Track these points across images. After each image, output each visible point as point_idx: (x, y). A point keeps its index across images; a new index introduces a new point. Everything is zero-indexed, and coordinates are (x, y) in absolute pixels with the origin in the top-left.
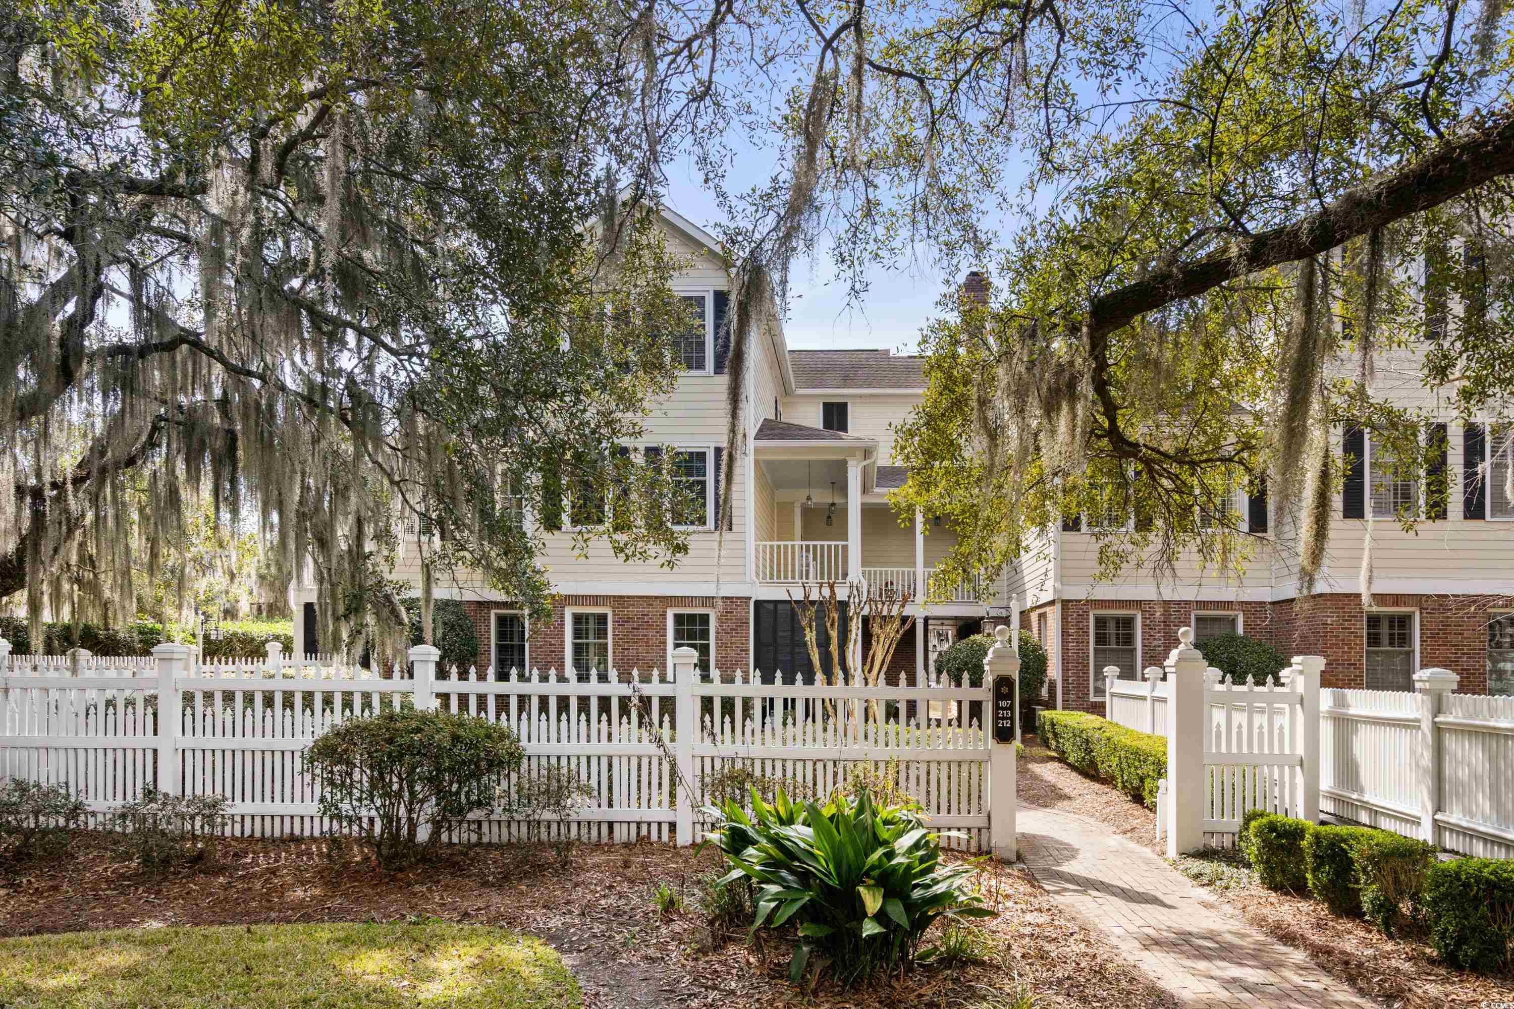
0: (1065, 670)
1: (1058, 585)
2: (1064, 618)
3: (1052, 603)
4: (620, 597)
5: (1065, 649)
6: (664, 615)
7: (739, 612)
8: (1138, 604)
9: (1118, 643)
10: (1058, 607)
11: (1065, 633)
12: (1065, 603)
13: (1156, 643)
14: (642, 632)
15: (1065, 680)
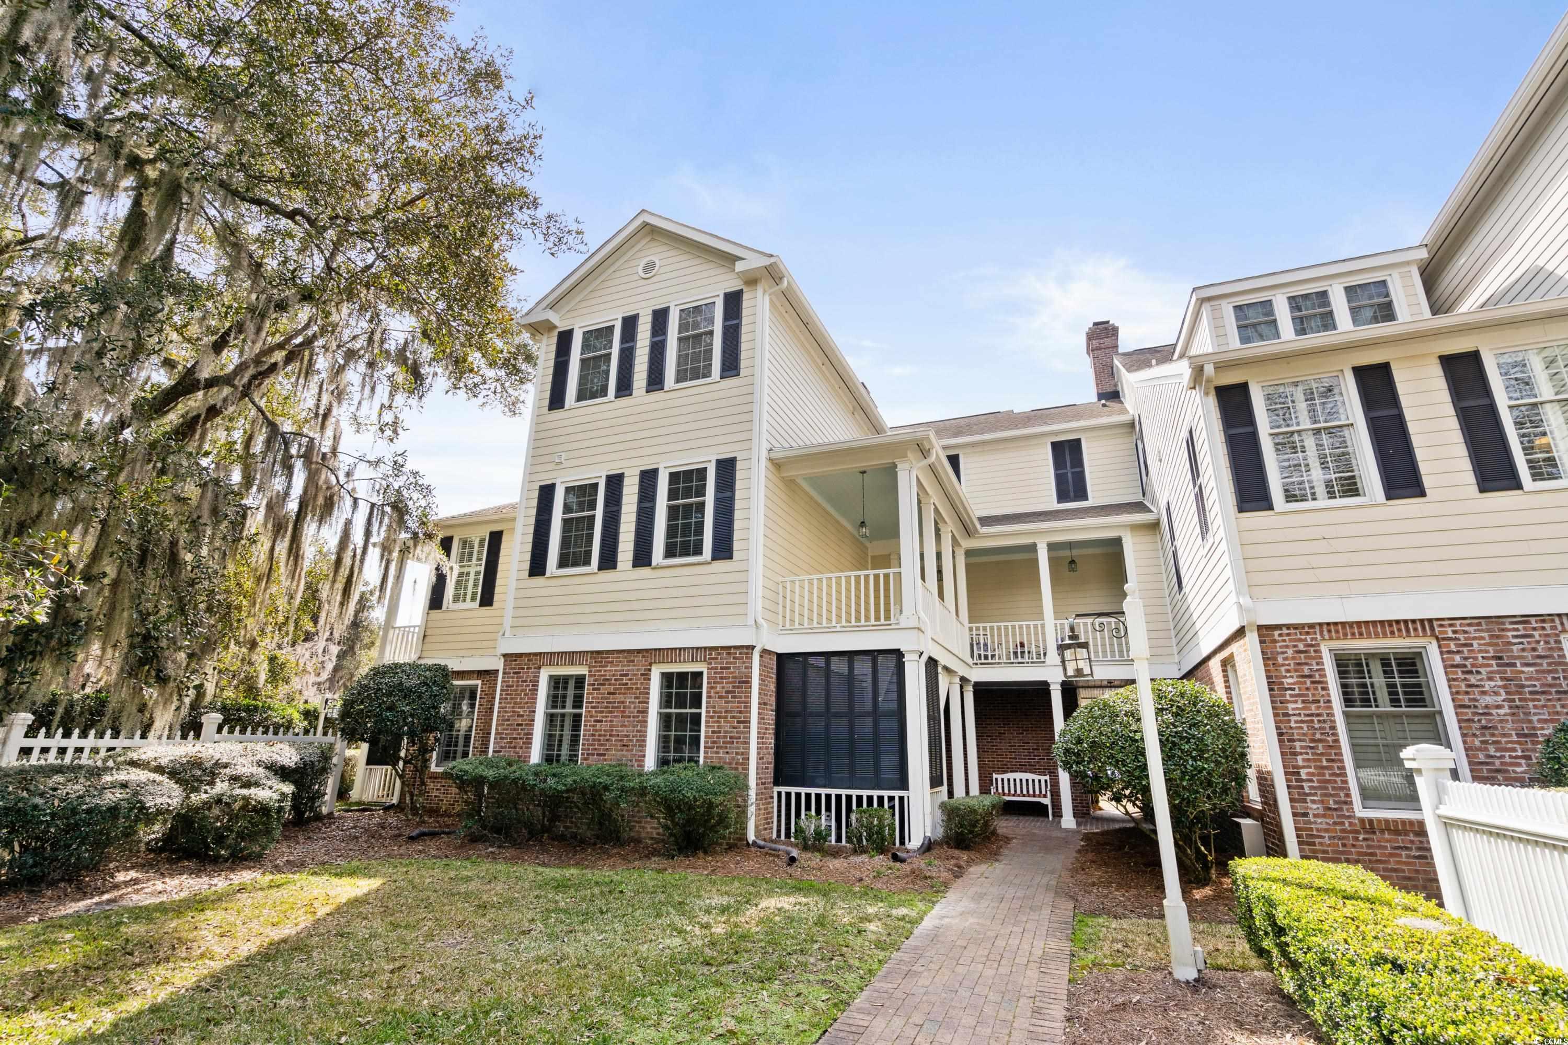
0: (1288, 754)
1: (1246, 601)
2: (1269, 659)
3: (1240, 633)
4: (598, 652)
5: (1280, 716)
6: (646, 676)
7: (738, 667)
8: (1427, 625)
9: (1395, 702)
10: (1252, 638)
11: (1273, 684)
12: (1265, 631)
13: (1488, 700)
14: (620, 698)
15: (1292, 773)
